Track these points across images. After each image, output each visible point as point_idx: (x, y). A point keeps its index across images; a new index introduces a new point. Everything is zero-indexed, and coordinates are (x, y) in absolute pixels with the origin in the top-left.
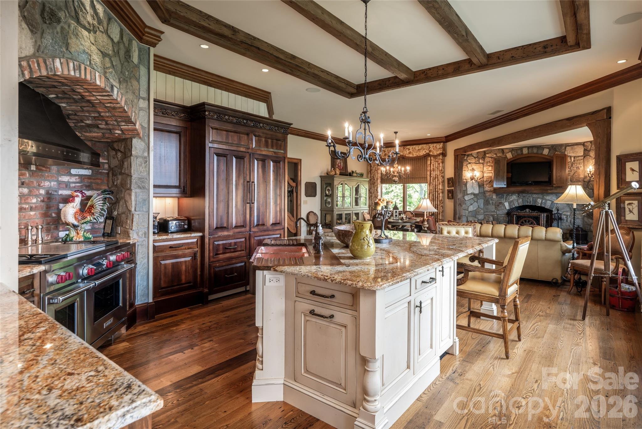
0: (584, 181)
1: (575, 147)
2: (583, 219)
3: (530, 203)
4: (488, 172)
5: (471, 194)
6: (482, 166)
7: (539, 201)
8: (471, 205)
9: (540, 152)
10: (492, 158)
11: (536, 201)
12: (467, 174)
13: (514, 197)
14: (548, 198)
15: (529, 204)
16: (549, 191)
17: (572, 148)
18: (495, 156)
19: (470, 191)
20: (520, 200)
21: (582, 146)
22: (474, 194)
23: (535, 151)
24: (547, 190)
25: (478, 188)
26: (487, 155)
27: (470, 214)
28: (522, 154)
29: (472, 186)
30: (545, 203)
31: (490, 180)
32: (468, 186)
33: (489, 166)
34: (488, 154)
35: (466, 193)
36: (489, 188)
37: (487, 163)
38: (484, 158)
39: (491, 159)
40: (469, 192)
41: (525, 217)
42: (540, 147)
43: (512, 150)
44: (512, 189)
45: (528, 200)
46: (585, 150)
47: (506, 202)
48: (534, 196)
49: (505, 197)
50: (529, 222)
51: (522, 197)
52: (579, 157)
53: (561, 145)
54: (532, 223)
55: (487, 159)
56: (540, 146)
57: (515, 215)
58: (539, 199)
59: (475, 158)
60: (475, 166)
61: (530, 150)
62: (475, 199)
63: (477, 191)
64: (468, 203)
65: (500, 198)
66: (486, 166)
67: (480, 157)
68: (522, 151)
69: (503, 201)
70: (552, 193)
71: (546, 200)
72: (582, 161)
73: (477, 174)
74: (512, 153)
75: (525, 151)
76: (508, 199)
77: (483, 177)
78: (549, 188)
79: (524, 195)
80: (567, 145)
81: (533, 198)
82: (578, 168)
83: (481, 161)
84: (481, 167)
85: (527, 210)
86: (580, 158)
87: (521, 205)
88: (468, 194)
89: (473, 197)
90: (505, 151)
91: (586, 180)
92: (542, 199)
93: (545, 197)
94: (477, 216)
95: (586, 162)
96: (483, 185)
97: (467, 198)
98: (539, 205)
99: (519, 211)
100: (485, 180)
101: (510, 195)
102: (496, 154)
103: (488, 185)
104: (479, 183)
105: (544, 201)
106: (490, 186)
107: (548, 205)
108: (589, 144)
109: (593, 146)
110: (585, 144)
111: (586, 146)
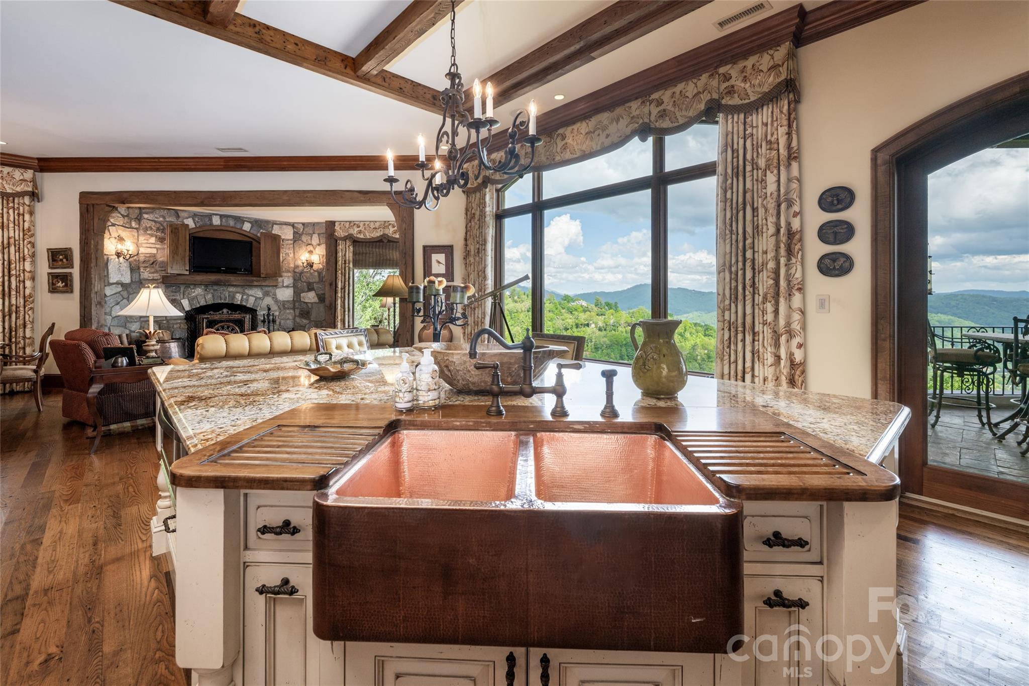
0: (295, 272)
1: (284, 226)
2: (294, 319)
3: (225, 300)
4: (148, 245)
5: (117, 283)
6: (136, 234)
7: (239, 297)
8: (117, 304)
9: (238, 226)
10: (155, 222)
11: (234, 297)
12: (110, 246)
13: (199, 291)
14: (251, 292)
15: (223, 301)
16: (256, 283)
17: (280, 228)
18: (161, 219)
19: (114, 277)
20: (210, 296)
21: (291, 228)
22: (122, 285)
23: (232, 223)
24: (253, 281)
25: (129, 273)
26: (146, 216)
27: (115, 323)
28: (211, 224)
29: (119, 270)
30: (247, 300)
31: (152, 260)
32: (109, 268)
33: (152, 235)
34: (147, 213)
35: (106, 281)
36: (150, 275)
37: (146, 229)
38: (139, 219)
39: (154, 224)
40: (111, 281)
41: (221, 321)
42: (240, 220)
43: (194, 216)
44: (199, 277)
45: (222, 296)
46: (294, 233)
47: (184, 298)
48: (232, 289)
49: (182, 291)
50: (228, 328)
51: (212, 291)
52: (288, 240)
53: (267, 222)
54: (233, 330)
55: (145, 223)
56: (239, 217)
57: (206, 318)
58: (238, 295)
59: (123, 216)
60: (124, 233)
61: (224, 220)
62: (125, 294)
63: (127, 279)
64: (110, 301)
65: (172, 292)
66: (143, 235)
67: (133, 216)
68: (211, 220)
69: (178, 298)
70: (256, 286)
71: (249, 295)
72: (292, 246)
73: (129, 246)
74: (194, 220)
75: (216, 221)
76: (189, 294)
77: (138, 254)
78: (255, 279)
79: (215, 287)
80: (275, 223)
81: (229, 292)
82: (287, 254)
83: (134, 224)
84: (134, 236)
85: (225, 311)
86: (290, 242)
87: (210, 303)
88: (110, 284)
89: (119, 289)
90: (182, 214)
91: (297, 270)
92: (243, 294)
93: (246, 291)
94: (128, 325)
95: (297, 248)
96: (139, 268)
97: (108, 291)
98: (239, 303)
99: (212, 312)
100: (142, 258)
101: (192, 287)
102: (164, 217)
103: (148, 270)
104: (130, 265)
105: (245, 297)
106: (153, 270)
107: (250, 303)
108: (300, 226)
109: (306, 230)
110: (296, 225)
111: (297, 228)
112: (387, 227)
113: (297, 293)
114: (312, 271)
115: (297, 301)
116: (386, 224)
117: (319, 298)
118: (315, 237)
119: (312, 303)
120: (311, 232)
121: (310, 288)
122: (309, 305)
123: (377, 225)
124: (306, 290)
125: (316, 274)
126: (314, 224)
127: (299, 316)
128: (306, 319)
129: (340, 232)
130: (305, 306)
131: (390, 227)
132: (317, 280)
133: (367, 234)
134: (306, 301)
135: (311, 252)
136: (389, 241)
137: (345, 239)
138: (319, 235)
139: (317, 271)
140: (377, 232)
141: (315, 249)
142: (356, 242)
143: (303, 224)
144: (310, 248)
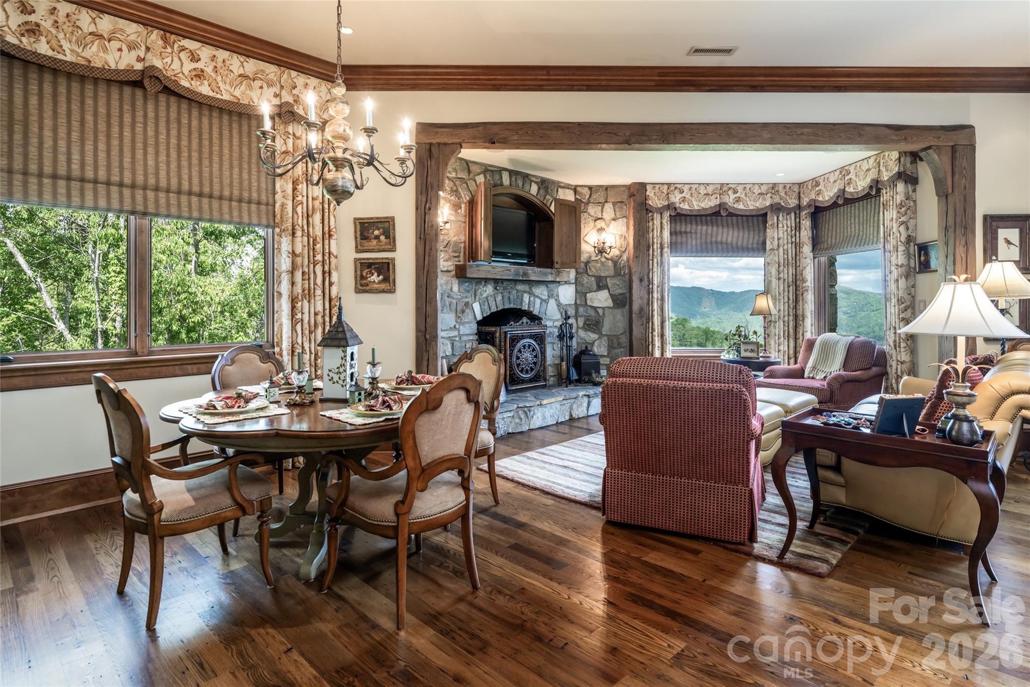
1: (567, 191)
2: (576, 333)
9: (526, 189)
13: (489, 289)
20: (501, 298)
21: (573, 193)
23: (520, 183)
28: (502, 184)
42: (527, 179)
43: (485, 170)
49: (474, 290)
56: (527, 176)
58: (523, 296)
61: (513, 179)
68: (501, 177)
74: (485, 177)
75: (506, 180)
76: (481, 294)
90: (473, 168)
108: (586, 192)
109: (594, 196)
110: (579, 189)
111: (580, 194)
112: (726, 192)
113: (581, 294)
114: (603, 260)
115: (581, 305)
116: (725, 189)
117: (614, 301)
118: (609, 207)
119: (603, 308)
120: (602, 200)
121: (601, 284)
122: (600, 311)
123: (710, 189)
124: (595, 287)
125: (610, 263)
126: (607, 188)
127: (583, 328)
128: (594, 332)
129: (655, 201)
130: (592, 313)
131: (730, 192)
132: (612, 273)
133: (695, 203)
134: (595, 305)
135: (601, 230)
136: (731, 215)
137: (661, 211)
138: (614, 204)
139: (611, 259)
140: (710, 200)
141: (608, 226)
142: (678, 216)
143: (590, 188)
144: (600, 224)
